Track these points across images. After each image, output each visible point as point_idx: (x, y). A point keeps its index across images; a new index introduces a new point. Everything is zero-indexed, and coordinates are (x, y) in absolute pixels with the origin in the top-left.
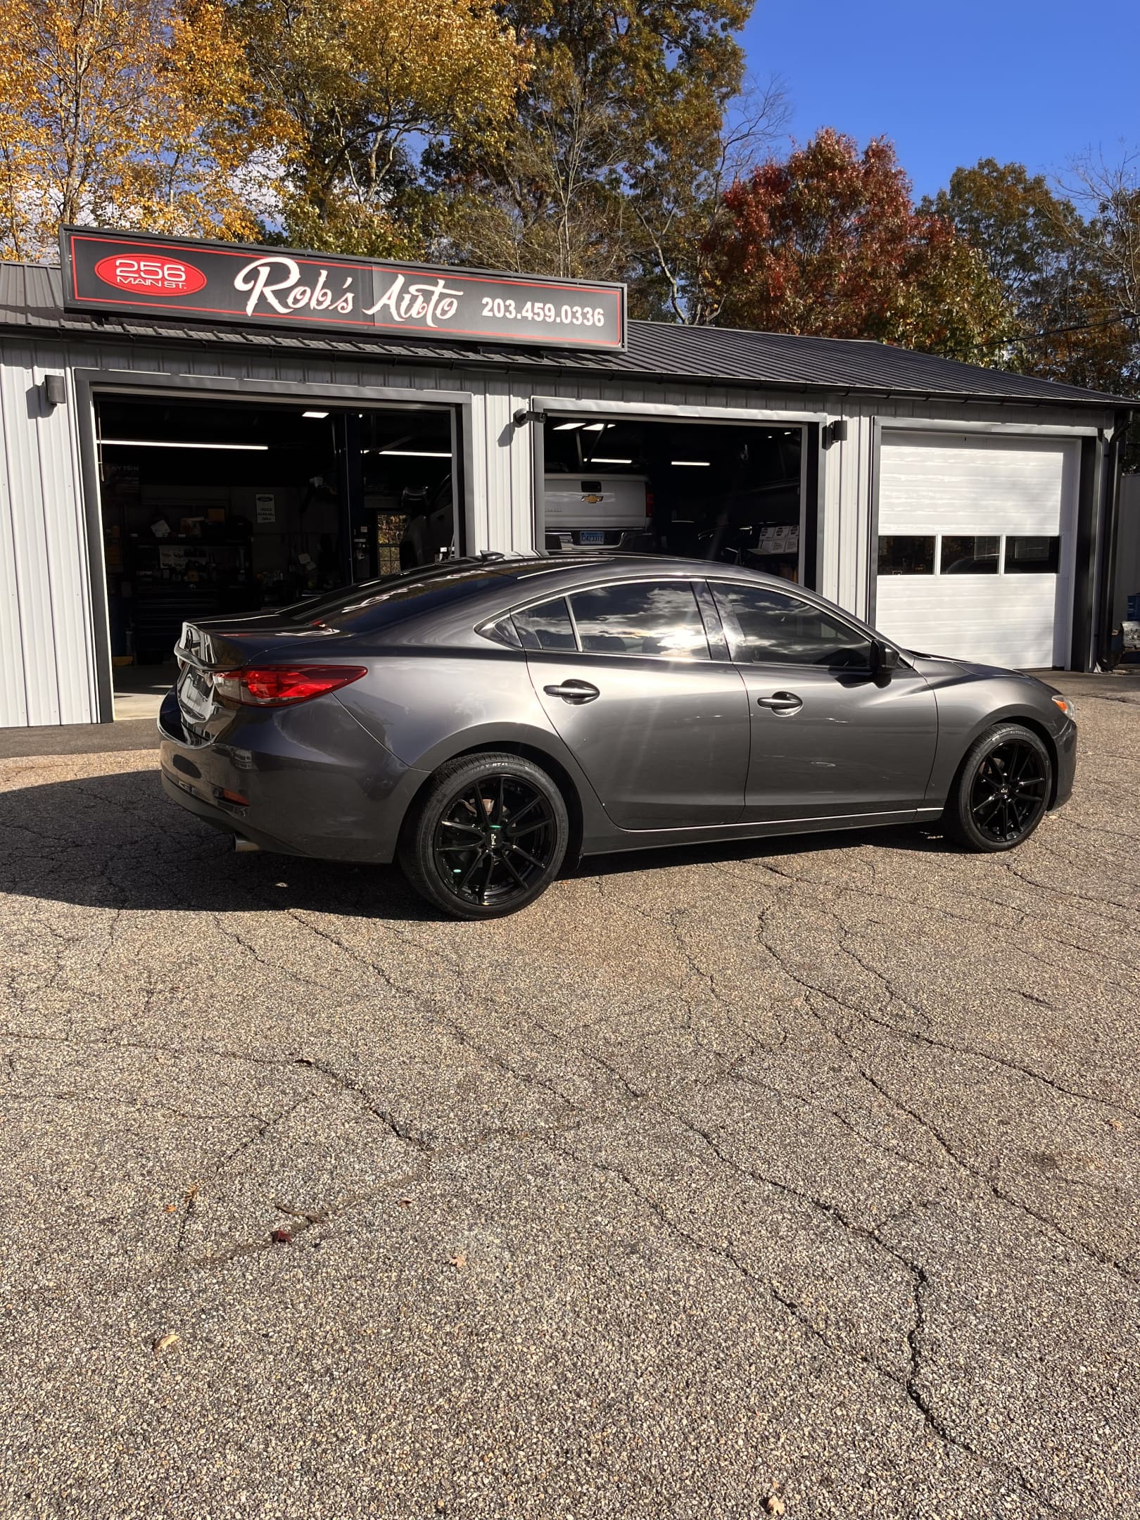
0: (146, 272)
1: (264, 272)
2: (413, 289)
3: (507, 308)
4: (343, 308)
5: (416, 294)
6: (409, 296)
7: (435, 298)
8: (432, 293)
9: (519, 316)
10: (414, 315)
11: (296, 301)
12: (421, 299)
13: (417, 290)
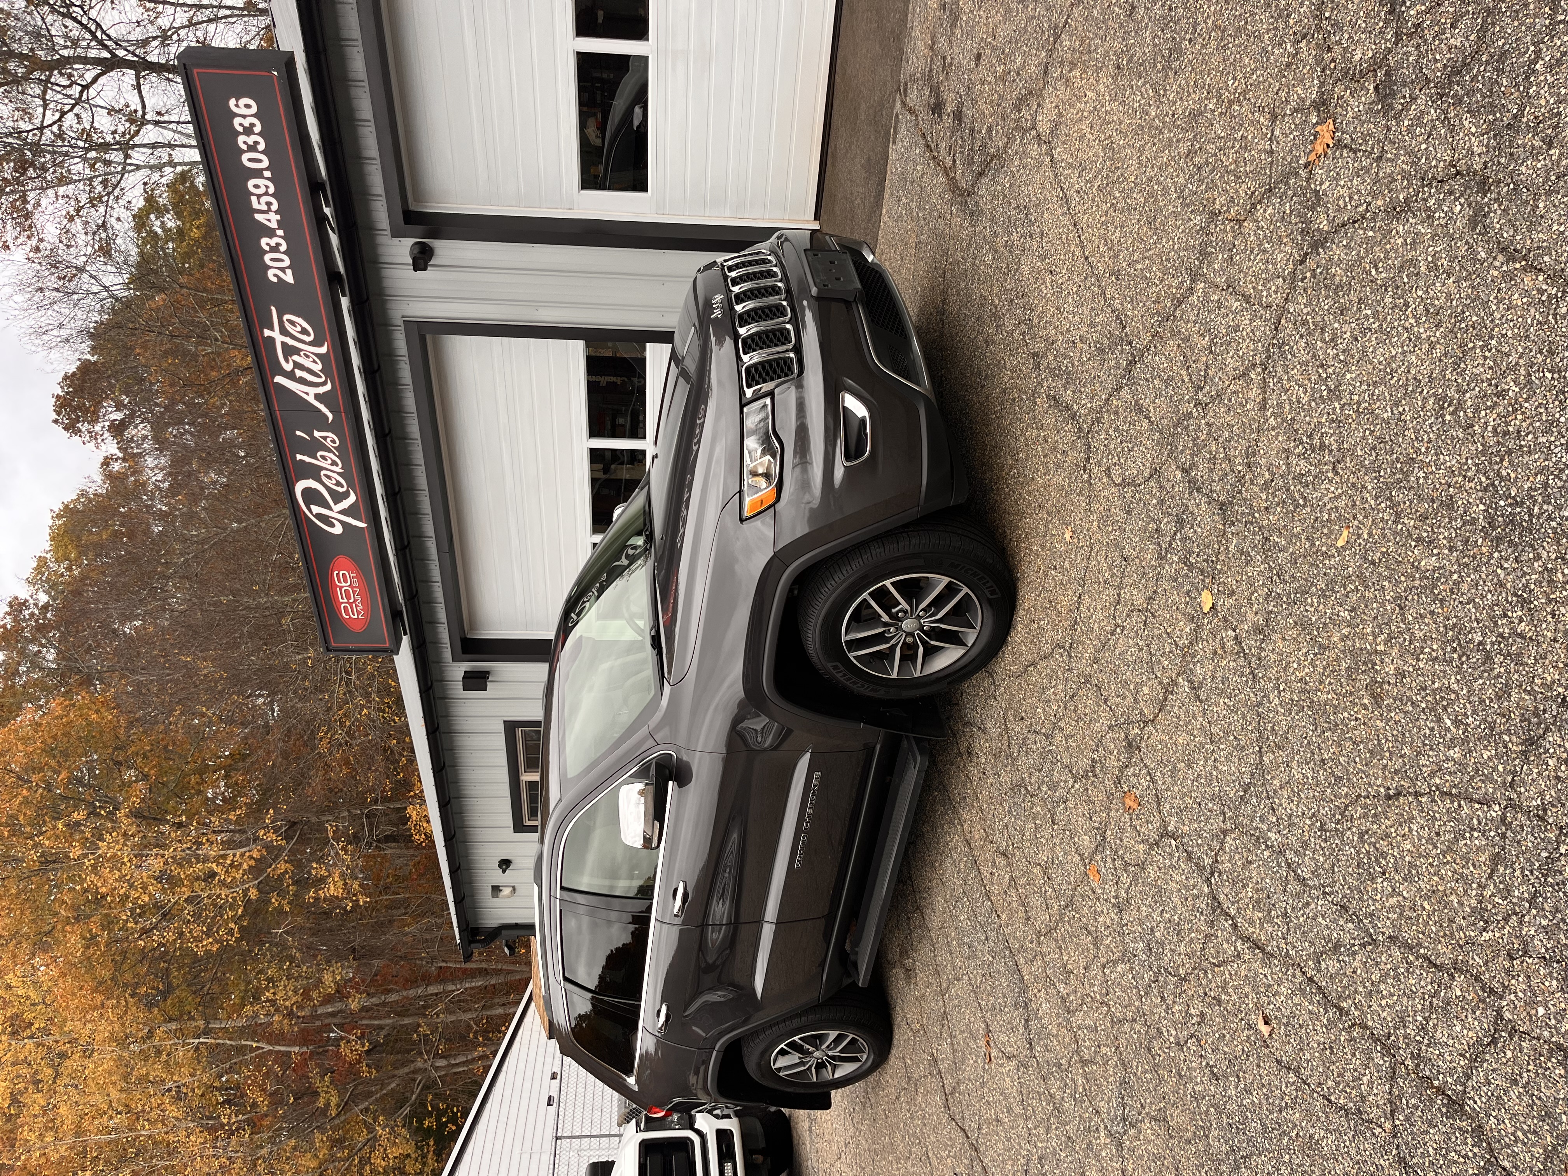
0: (348, 598)
1: (316, 509)
2: (288, 367)
3: (275, 249)
4: (333, 441)
5: (291, 363)
6: (296, 371)
7: (289, 341)
8: (283, 344)
9: (280, 232)
10: (320, 367)
11: (338, 484)
12: (296, 358)
13: (287, 361)
